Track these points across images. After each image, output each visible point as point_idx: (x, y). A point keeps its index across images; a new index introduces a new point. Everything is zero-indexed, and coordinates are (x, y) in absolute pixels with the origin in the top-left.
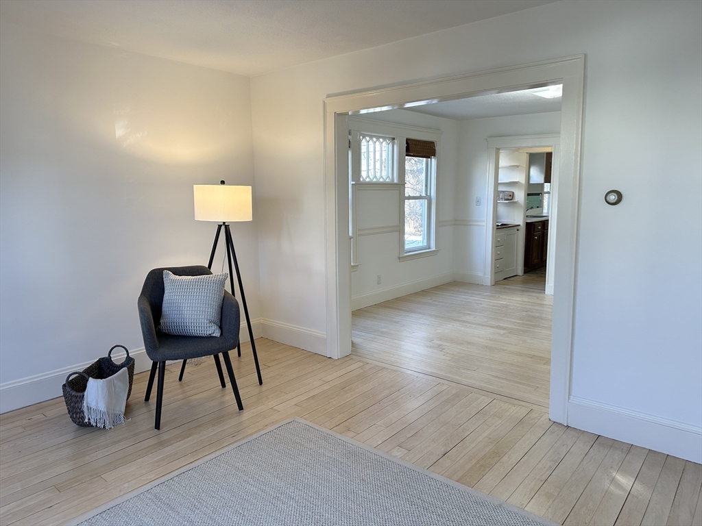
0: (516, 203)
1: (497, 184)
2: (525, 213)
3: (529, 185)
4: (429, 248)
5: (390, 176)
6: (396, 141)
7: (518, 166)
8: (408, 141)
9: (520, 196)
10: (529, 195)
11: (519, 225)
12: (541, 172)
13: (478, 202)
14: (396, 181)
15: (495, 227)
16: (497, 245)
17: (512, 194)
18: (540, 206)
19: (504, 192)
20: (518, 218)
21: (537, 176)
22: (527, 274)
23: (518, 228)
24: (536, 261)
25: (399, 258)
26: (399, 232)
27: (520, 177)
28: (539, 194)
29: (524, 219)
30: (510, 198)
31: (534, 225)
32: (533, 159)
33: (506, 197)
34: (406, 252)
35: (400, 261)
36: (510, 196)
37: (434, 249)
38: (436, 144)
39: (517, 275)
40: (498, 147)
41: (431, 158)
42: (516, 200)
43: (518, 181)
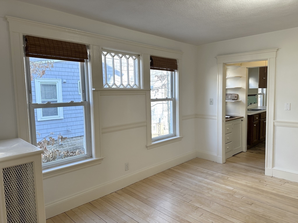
0: (240, 102)
1: (225, 89)
2: (247, 108)
3: (249, 89)
4: (175, 136)
5: (137, 83)
6: (141, 57)
7: (240, 77)
8: (152, 58)
9: (243, 97)
10: (249, 95)
11: (243, 117)
12: (256, 81)
13: (211, 102)
14: (142, 88)
15: (225, 120)
16: (226, 133)
17: (237, 96)
18: (256, 102)
19: (231, 94)
20: (242, 112)
21: (254, 84)
22: (250, 151)
23: (242, 119)
24: (255, 140)
25: (147, 147)
26: (147, 126)
27: (242, 85)
28: (255, 95)
29: (246, 113)
30: (236, 98)
31: (253, 116)
32: (251, 72)
33: (233, 98)
34: (154, 140)
35: (148, 149)
36: (236, 97)
37: (179, 137)
38: (177, 61)
39: (242, 152)
40: (225, 62)
41: (175, 71)
42: (240, 100)
43: (241, 87)
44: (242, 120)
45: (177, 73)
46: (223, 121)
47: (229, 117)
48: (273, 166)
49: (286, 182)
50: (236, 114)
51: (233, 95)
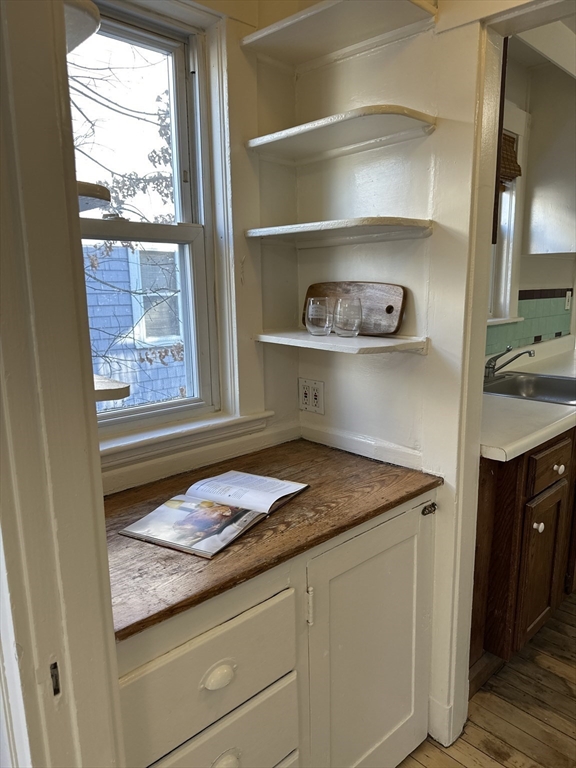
0: (417, 350)
17: (398, 302)
30: (388, 322)
36: (390, 310)
42: (421, 338)
43: (429, 218)
44: (429, 509)
50: (393, 446)
51: (369, 292)
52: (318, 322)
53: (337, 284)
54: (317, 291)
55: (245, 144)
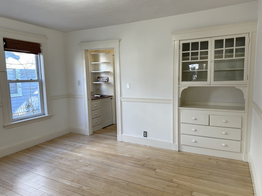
4: (44, 115)
7: (109, 63)
8: (5, 40)
9: (112, 80)
11: (112, 96)
13: (79, 83)
15: (92, 98)
25: (4, 127)
26: (3, 107)
27: (110, 69)
30: (107, 81)
33: (104, 80)
34: (16, 120)
35: (6, 128)
36: (106, 79)
37: (47, 115)
38: (41, 44)
39: (113, 124)
40: (86, 49)
41: (40, 54)
42: (110, 82)
43: (109, 71)
44: (112, 99)
45: (42, 56)
46: (88, 99)
47: (99, 96)
48: (122, 133)
49: (128, 144)
50: (108, 93)
51: (104, 78)
52: (99, 81)
53: (101, 77)
54: (98, 78)
55: (91, 63)
